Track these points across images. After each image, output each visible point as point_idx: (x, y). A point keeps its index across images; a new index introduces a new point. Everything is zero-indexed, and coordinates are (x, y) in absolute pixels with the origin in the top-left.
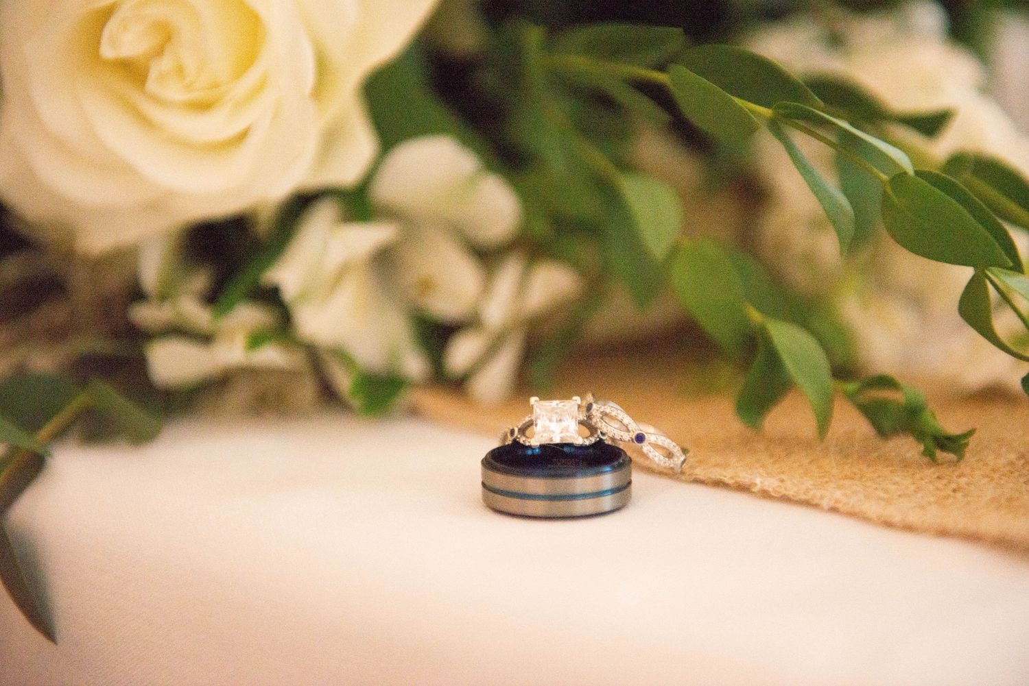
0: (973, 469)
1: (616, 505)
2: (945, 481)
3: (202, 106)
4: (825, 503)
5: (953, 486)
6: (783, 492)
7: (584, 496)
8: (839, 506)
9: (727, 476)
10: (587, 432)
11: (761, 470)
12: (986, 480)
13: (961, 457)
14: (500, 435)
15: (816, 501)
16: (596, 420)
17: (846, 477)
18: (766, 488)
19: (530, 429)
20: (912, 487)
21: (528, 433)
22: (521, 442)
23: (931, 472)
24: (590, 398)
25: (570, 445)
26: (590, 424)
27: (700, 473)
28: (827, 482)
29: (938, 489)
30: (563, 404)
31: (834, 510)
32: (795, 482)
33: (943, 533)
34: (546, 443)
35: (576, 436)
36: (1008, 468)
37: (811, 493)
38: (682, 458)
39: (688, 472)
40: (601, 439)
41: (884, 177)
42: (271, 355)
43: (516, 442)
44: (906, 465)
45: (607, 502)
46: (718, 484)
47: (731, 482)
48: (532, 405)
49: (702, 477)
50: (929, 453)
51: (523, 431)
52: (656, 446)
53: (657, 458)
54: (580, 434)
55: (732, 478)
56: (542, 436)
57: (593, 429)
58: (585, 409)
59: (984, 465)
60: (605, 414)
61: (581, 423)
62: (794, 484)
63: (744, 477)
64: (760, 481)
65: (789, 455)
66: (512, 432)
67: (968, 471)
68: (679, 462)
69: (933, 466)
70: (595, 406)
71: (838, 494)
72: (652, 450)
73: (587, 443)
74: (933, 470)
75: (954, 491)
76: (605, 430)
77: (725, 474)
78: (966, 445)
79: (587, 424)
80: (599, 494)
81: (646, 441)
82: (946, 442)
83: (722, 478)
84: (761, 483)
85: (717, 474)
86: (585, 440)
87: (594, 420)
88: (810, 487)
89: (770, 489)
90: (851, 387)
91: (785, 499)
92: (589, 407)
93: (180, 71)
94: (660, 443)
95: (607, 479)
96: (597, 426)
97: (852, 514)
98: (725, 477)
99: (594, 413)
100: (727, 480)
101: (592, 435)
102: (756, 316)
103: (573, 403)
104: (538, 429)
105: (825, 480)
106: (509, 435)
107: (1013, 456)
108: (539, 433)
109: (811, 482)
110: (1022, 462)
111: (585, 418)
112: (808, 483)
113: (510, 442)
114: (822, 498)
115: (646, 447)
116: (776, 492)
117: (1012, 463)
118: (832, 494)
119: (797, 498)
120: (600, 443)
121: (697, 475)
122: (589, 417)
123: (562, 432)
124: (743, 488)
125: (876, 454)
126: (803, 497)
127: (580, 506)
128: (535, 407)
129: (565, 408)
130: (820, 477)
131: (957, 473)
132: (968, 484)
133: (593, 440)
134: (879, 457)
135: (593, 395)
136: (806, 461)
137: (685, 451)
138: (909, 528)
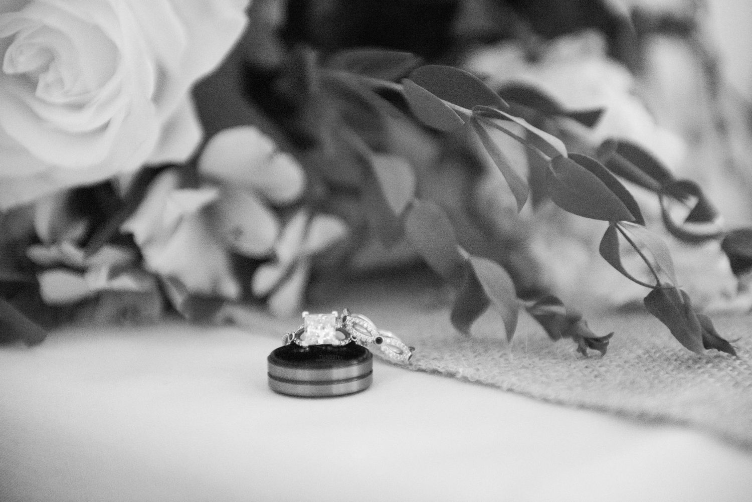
0: (611, 362)
1: (362, 387)
2: (590, 370)
3: (78, 107)
4: (505, 386)
5: (595, 373)
6: (477, 378)
7: (339, 381)
8: (514, 387)
9: (440, 366)
10: (343, 336)
11: (464, 363)
12: (618, 369)
13: (604, 352)
14: (283, 338)
15: (499, 384)
16: (349, 328)
17: (523, 367)
18: (465, 375)
19: (303, 334)
20: (567, 374)
21: (301, 337)
22: (297, 343)
23: (582, 363)
24: (345, 312)
25: (330, 345)
26: (345, 331)
27: (423, 365)
28: (509, 371)
29: (585, 376)
30: (326, 316)
31: (510, 390)
32: (487, 371)
33: (582, 406)
34: (314, 344)
35: (334, 339)
36: (637, 360)
37: (497, 378)
38: (410, 354)
39: (414, 363)
40: (353, 341)
41: (548, 158)
42: (127, 282)
43: (293, 343)
44: (566, 357)
45: (355, 385)
46: (435, 372)
47: (442, 371)
48: (304, 318)
49: (423, 367)
50: (581, 350)
51: (298, 335)
52: (390, 345)
53: (391, 354)
54: (337, 338)
55: (443, 368)
56: (311, 339)
57: (347, 334)
58: (341, 320)
59: (620, 358)
60: (354, 324)
61: (338, 330)
62: (485, 372)
63: (452, 368)
64: (462, 370)
65: (486, 351)
66: (291, 335)
67: (608, 362)
68: (407, 357)
69: (585, 359)
70: (348, 318)
71: (514, 379)
72: (387, 349)
73: (343, 344)
74: (584, 361)
75: (596, 376)
76: (355, 335)
77: (439, 365)
78: (607, 343)
79: (343, 330)
80: (348, 380)
81: (383, 342)
82: (593, 342)
83: (437, 368)
84: (463, 371)
85: (435, 365)
86: (342, 342)
87: (348, 328)
88: (496, 374)
89: (469, 376)
90: (530, 303)
91: (478, 383)
92: (344, 319)
93: (60, 81)
94: (393, 344)
95: (355, 370)
96: (349, 332)
97: (523, 394)
98: (439, 367)
99: (347, 323)
100: (440, 369)
101: (346, 338)
102: (465, 254)
103: (333, 316)
104: (307, 334)
105: (507, 369)
106: (289, 339)
107: (640, 352)
108: (308, 337)
109: (498, 371)
110: (647, 355)
111: (342, 327)
112: (496, 371)
113: (289, 343)
114: (503, 382)
115: (383, 347)
116: (472, 378)
117: (639, 357)
118: (510, 379)
119: (487, 382)
120: (352, 343)
121: (420, 365)
122: (344, 326)
123: (325, 337)
124: (451, 375)
125: (547, 351)
126: (490, 381)
127: (336, 389)
128: (305, 319)
129: (327, 319)
130: (505, 367)
131: (599, 364)
132: (606, 372)
133: (347, 342)
134: (549, 353)
135: (348, 310)
136: (497, 356)
137: (412, 349)
138: (560, 403)
